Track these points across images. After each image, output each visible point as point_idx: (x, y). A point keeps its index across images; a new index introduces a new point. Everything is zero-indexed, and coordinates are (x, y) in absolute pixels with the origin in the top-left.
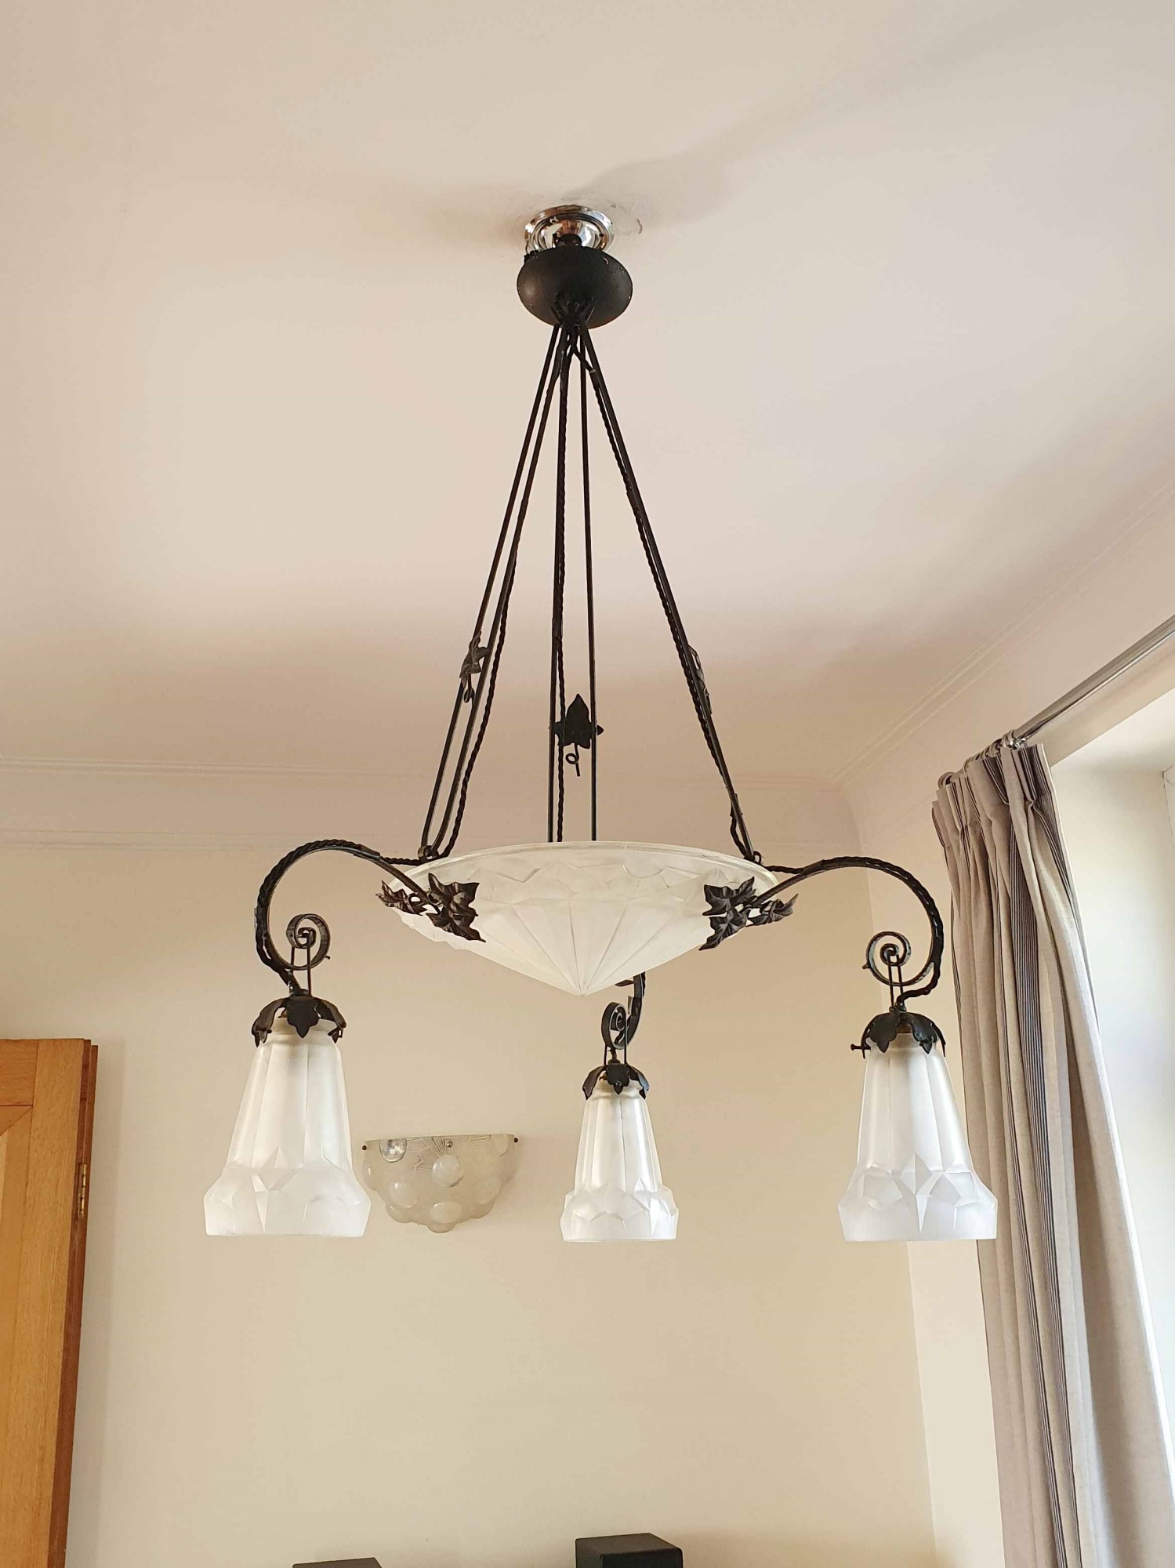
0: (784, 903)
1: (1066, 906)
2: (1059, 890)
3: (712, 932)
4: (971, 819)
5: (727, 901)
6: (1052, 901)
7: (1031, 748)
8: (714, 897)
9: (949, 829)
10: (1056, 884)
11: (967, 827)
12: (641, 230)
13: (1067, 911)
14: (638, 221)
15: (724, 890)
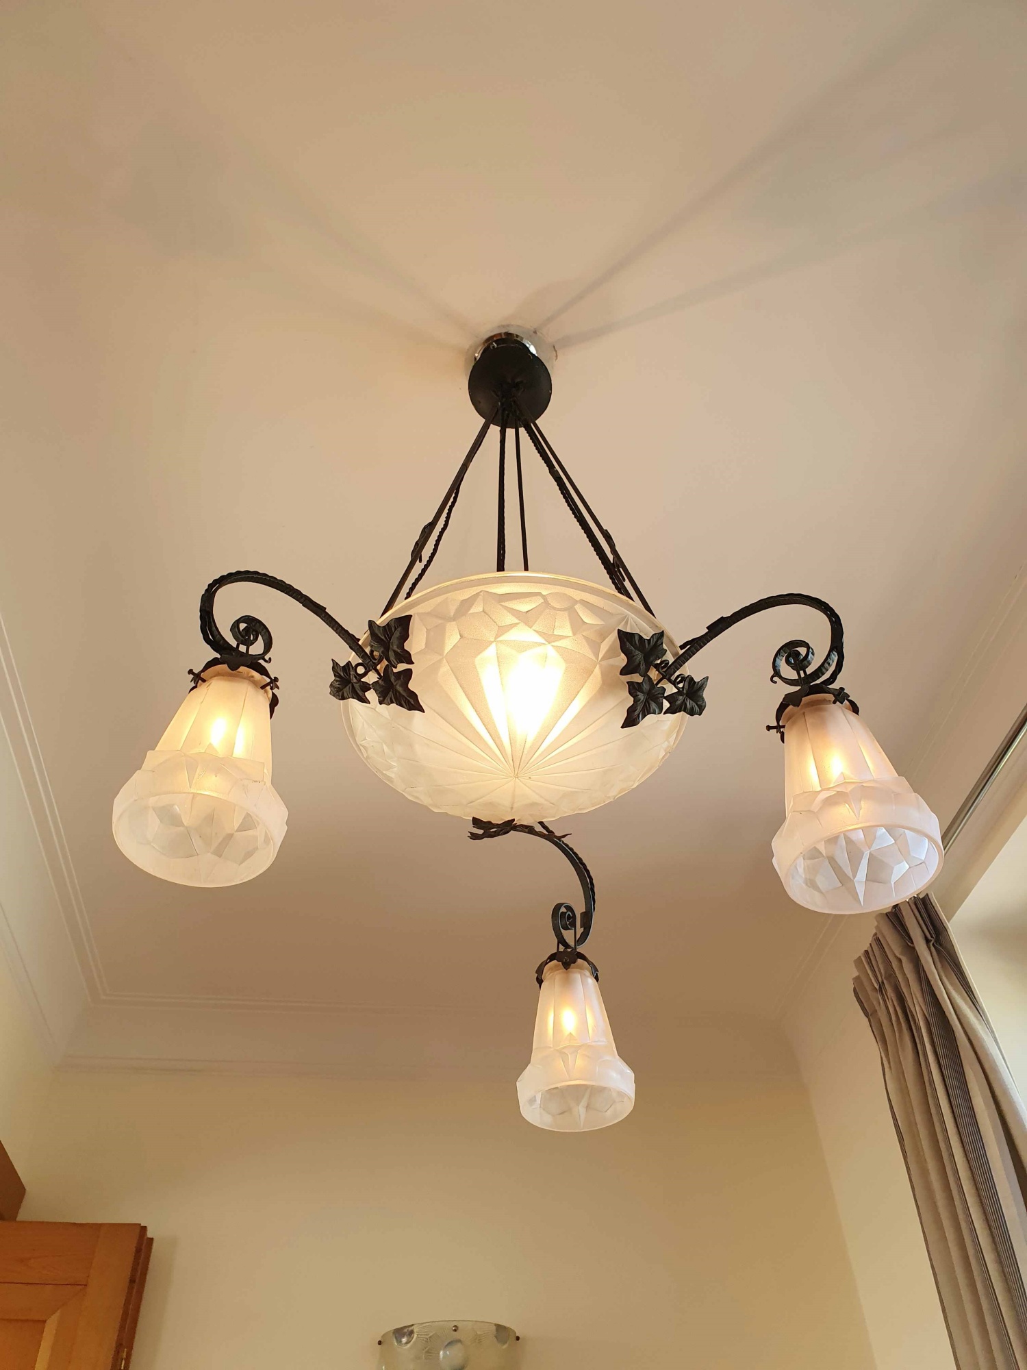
0: (696, 680)
1: (978, 1020)
2: (970, 1008)
3: (631, 701)
4: (886, 973)
5: (639, 656)
6: (965, 1016)
7: (924, 898)
8: (628, 643)
9: (869, 989)
10: (966, 1003)
11: (883, 982)
12: (557, 356)
13: (981, 1024)
14: (554, 347)
15: (637, 637)
